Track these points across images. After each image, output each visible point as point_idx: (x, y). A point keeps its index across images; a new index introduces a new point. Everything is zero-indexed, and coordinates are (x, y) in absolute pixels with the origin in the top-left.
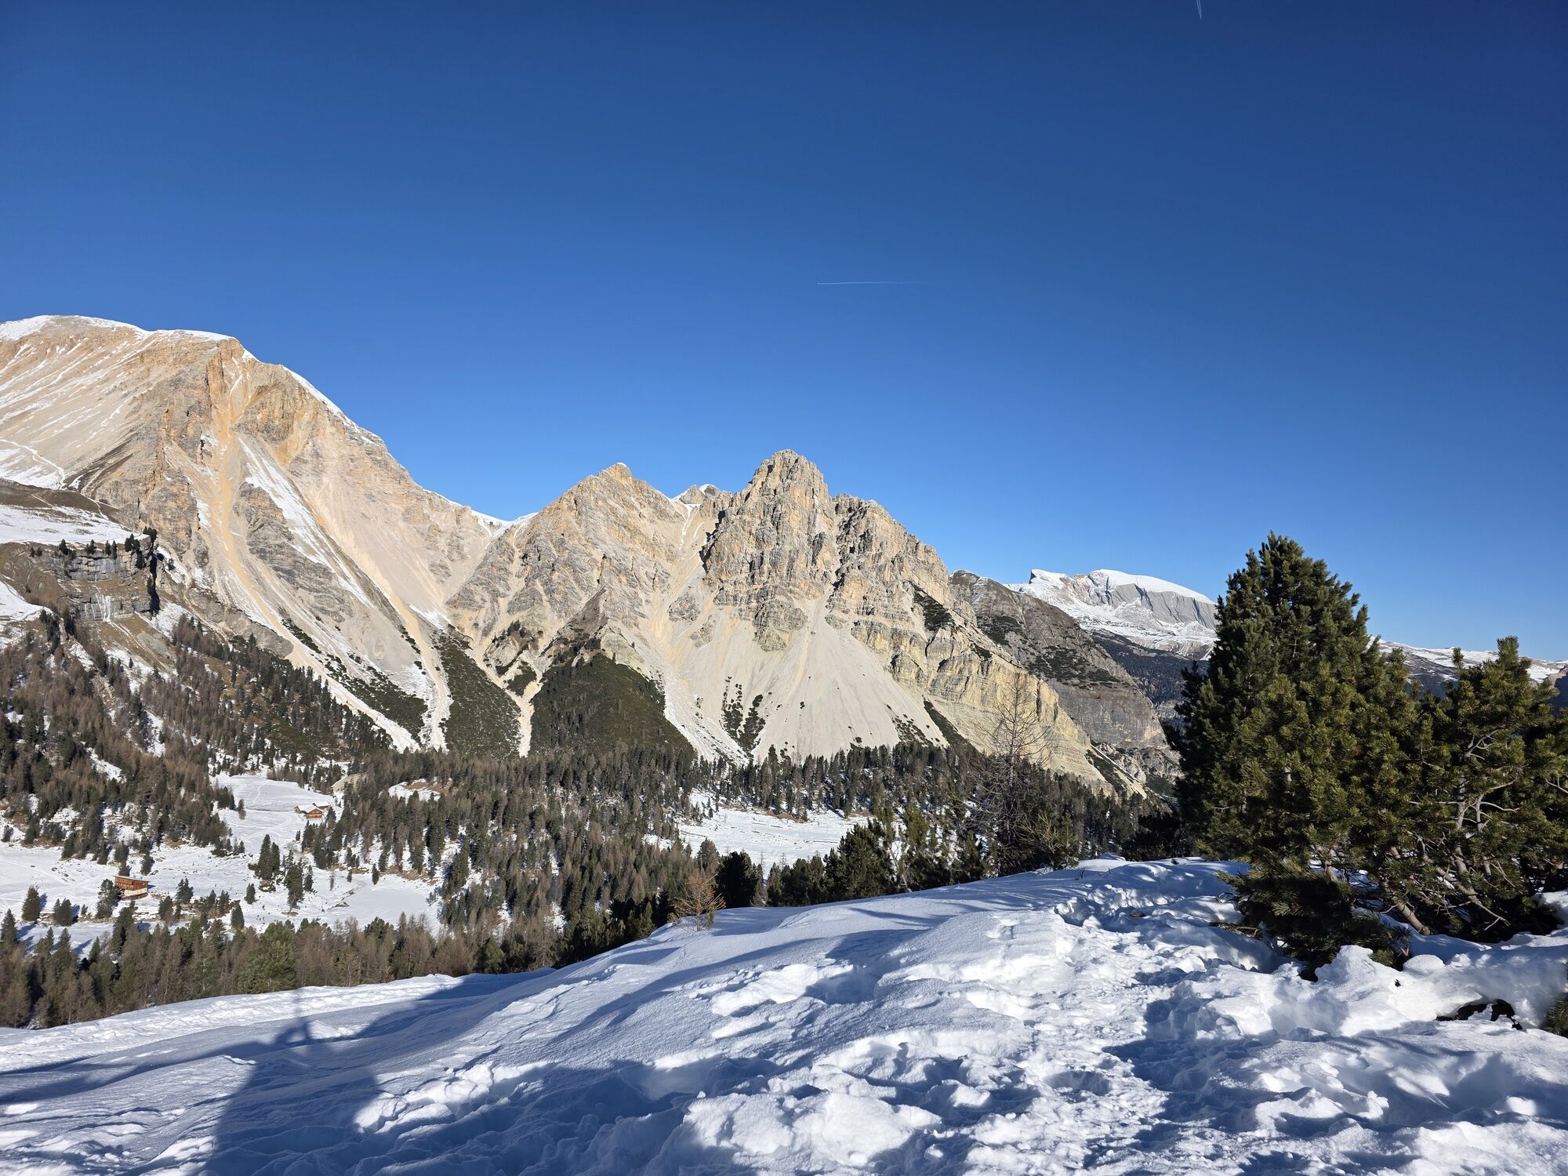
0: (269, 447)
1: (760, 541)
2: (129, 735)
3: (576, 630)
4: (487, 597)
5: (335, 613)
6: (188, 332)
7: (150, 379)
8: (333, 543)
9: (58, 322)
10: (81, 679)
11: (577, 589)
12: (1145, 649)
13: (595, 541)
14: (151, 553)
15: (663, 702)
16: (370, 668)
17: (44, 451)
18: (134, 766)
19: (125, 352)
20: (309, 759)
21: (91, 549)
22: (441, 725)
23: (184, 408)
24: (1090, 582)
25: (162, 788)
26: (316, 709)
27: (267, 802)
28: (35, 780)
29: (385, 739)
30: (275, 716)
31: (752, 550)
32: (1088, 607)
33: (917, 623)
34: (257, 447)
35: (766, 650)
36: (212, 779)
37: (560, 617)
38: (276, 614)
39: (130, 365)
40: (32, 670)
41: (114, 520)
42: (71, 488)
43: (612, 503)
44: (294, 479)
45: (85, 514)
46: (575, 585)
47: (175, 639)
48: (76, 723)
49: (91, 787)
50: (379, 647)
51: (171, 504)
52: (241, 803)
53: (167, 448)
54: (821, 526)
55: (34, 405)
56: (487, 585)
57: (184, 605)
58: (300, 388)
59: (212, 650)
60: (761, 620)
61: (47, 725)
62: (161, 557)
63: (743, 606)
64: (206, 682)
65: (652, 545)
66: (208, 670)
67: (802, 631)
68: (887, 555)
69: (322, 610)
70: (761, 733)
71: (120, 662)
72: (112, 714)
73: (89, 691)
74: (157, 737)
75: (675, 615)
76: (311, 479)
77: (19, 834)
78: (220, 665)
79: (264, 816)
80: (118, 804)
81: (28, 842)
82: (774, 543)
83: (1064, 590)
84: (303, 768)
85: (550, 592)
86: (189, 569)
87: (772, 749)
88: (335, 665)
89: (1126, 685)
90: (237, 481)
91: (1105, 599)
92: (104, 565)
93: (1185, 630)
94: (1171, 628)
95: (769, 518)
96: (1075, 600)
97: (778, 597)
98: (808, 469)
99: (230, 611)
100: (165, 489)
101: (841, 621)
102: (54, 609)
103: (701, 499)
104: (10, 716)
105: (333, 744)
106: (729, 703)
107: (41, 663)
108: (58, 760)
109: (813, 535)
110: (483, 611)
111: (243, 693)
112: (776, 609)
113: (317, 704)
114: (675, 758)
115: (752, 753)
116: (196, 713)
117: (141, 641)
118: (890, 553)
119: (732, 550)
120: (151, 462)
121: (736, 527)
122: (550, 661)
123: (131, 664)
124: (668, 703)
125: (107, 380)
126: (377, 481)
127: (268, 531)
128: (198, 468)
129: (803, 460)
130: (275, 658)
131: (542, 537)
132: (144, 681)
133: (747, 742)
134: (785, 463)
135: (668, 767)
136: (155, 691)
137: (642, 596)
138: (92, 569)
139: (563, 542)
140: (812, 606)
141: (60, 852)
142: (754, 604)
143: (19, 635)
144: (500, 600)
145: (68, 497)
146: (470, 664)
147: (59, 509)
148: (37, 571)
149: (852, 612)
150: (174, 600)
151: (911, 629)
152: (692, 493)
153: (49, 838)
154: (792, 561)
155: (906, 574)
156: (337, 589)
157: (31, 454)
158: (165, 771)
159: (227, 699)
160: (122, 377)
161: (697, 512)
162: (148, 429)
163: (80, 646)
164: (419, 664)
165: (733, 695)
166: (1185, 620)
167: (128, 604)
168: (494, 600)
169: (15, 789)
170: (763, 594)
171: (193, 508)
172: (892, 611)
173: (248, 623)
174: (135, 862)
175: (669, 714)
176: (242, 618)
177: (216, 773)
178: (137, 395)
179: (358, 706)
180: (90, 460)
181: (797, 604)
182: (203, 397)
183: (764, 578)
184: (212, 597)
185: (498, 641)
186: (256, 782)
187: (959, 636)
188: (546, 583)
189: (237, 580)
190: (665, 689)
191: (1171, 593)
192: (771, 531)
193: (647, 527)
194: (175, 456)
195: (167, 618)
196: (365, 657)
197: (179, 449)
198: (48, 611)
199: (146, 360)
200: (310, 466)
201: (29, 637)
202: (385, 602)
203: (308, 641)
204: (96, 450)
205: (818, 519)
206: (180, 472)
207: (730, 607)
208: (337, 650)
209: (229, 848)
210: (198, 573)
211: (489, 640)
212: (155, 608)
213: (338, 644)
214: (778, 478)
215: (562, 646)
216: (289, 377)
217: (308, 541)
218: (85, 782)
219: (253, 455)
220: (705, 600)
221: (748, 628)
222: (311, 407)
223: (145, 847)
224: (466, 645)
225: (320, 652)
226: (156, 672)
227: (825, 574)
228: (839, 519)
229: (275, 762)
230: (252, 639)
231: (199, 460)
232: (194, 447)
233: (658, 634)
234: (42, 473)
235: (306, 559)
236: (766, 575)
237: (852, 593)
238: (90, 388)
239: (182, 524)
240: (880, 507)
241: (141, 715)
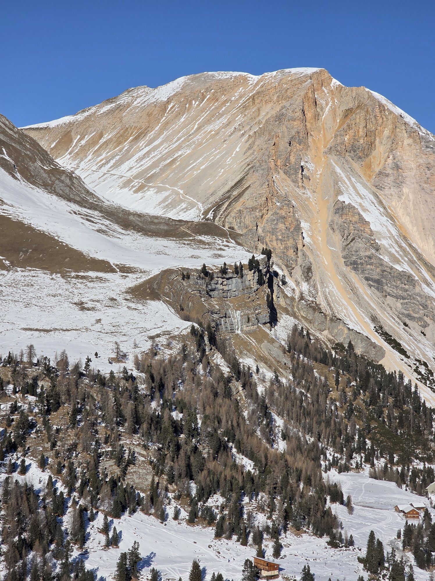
0: (356, 165)
2: (259, 433)
5: (420, 319)
6: (287, 70)
7: (260, 117)
8: (415, 250)
9: (193, 80)
10: (221, 384)
14: (268, 271)
17: (189, 190)
18: (263, 460)
19: (241, 97)
20: (405, 460)
21: (224, 271)
23: (287, 140)
25: (285, 480)
26: (408, 412)
27: (371, 500)
28: (194, 469)
30: (373, 418)
34: (346, 166)
36: (324, 475)
38: (368, 320)
39: (245, 107)
40: (188, 376)
41: (239, 244)
42: (208, 219)
44: (379, 193)
45: (218, 241)
47: (289, 347)
48: (219, 422)
49: (233, 478)
51: (281, 226)
52: (349, 498)
53: (276, 177)
55: (180, 153)
57: (296, 317)
58: (381, 105)
59: (319, 356)
61: (200, 422)
62: (276, 274)
64: (315, 385)
66: (316, 374)
69: (409, 316)
71: (249, 368)
72: (245, 414)
73: (228, 394)
74: (280, 435)
76: (393, 191)
77: (184, 514)
78: (326, 370)
79: (368, 513)
80: (253, 494)
81: (192, 520)
84: (400, 469)
86: (298, 283)
88: (422, 369)
90: (331, 200)
92: (234, 284)
99: (331, 320)
100: (276, 213)
102: (200, 324)
104: (174, 414)
107: (193, 370)
108: (208, 453)
111: (345, 396)
113: (409, 407)
116: (309, 414)
117: (264, 348)
120: (264, 190)
123: (258, 370)
125: (229, 124)
127: (359, 244)
128: (300, 191)
130: (370, 364)
132: (268, 384)
136: (276, 394)
138: (226, 288)
141: (213, 532)
143: (177, 346)
145: (206, 228)
147: (200, 238)
148: (187, 292)
150: (287, 313)
153: (205, 519)
156: (420, 296)
157: (178, 194)
158: (287, 466)
159: (333, 401)
160: (240, 119)
162: (261, 162)
163: (220, 356)
167: (253, 317)
169: (180, 475)
171: (298, 228)
173: (346, 331)
174: (268, 546)
176: (341, 326)
177: (327, 469)
178: (251, 133)
180: (220, 194)
182: (301, 127)
184: (315, 308)
186: (360, 480)
189: (335, 291)
194: (282, 183)
195: (283, 329)
197: (284, 176)
198: (196, 326)
199: (257, 101)
200: (391, 178)
201: (184, 348)
203: (397, 346)
204: (224, 184)
206: (286, 196)
208: (424, 355)
209: (341, 540)
210: (305, 287)
212: (273, 320)
213: (424, 348)
216: (370, 97)
217: (393, 251)
218: (228, 472)
219: (343, 175)
222: (390, 122)
223: (275, 534)
225: (408, 357)
226: (277, 377)
229: (375, 462)
230: (350, 345)
231: (300, 184)
232: (296, 173)
234: (186, 209)
235: (392, 268)
238: (217, 133)
239: (290, 243)
241: (267, 415)
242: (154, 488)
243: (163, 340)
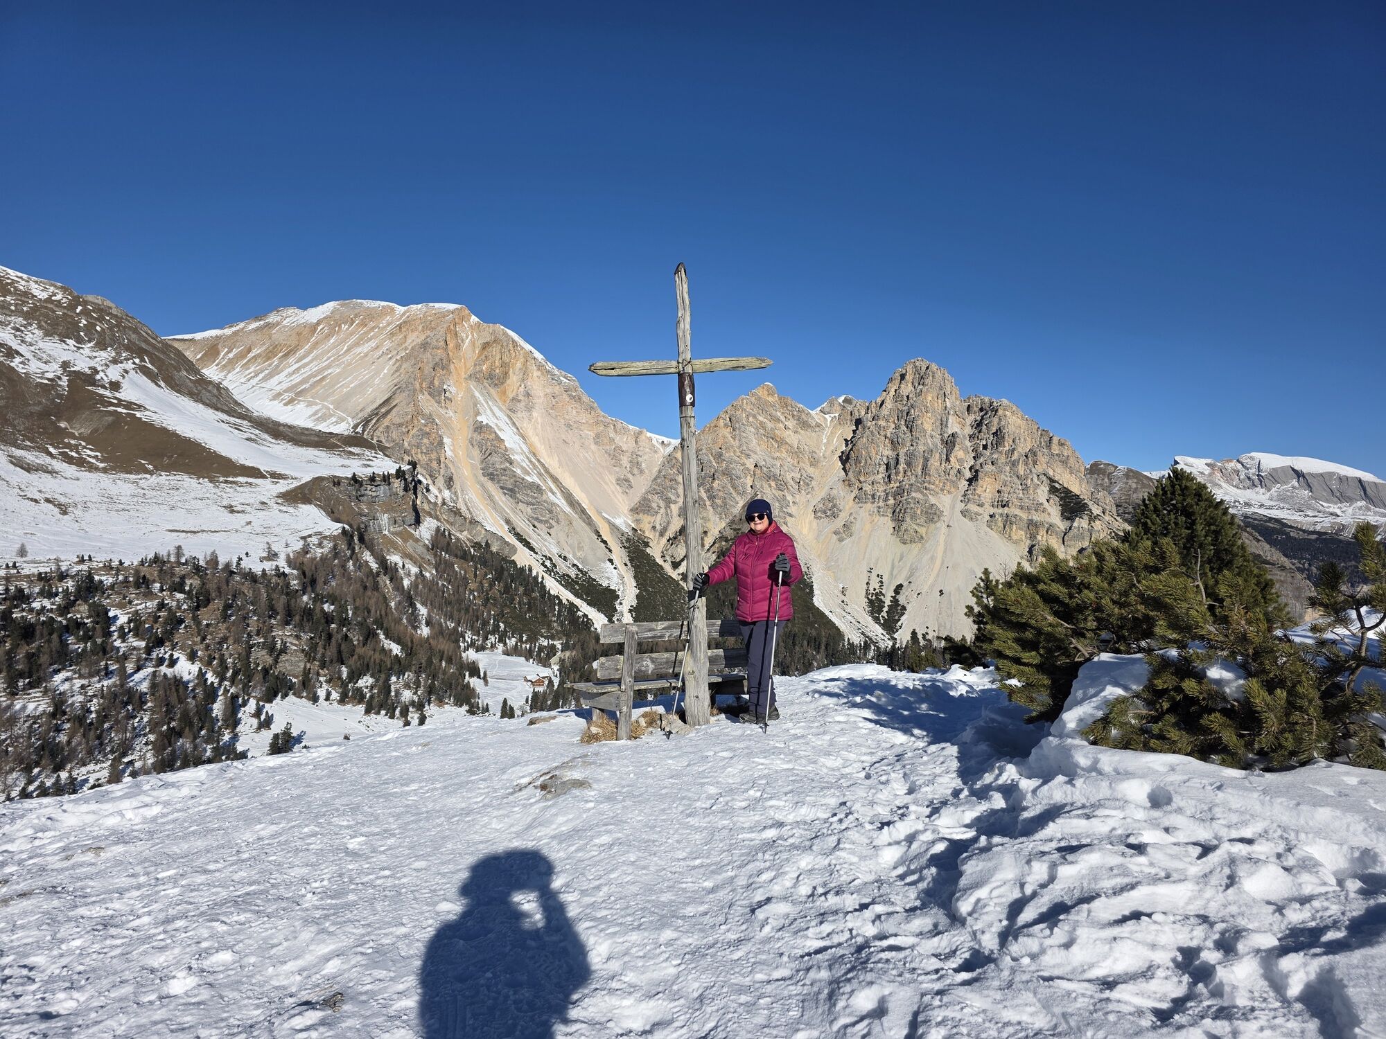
0: (492, 391)
1: (895, 444)
2: (405, 621)
3: (735, 530)
4: (662, 504)
5: (547, 522)
6: (431, 304)
7: (407, 344)
8: (543, 465)
9: (342, 306)
10: (371, 578)
11: (734, 495)
12: (1304, 531)
13: (748, 452)
14: (413, 480)
15: (812, 591)
16: (574, 565)
17: (338, 405)
18: (409, 644)
19: (388, 325)
20: (533, 639)
21: (372, 479)
22: (630, 611)
23: (431, 365)
24: (1239, 466)
25: (430, 662)
26: (535, 599)
27: (503, 673)
28: (344, 655)
29: (588, 623)
30: (506, 605)
31: (888, 452)
32: (1238, 491)
33: (1053, 514)
34: (484, 391)
35: (905, 543)
36: (464, 655)
37: (721, 518)
38: (504, 524)
39: (392, 334)
40: (337, 572)
41: (387, 456)
42: (357, 433)
43: (761, 418)
44: (512, 415)
45: (367, 452)
46: (732, 491)
47: (433, 545)
48: (369, 612)
49: (381, 660)
50: (580, 548)
51: (425, 441)
52: (485, 673)
53: (420, 397)
54: (954, 426)
55: (330, 371)
56: (661, 494)
57: (438, 520)
58: (514, 341)
59: (459, 553)
60: (898, 516)
61: (350, 613)
62: (420, 482)
63: (882, 504)
64: (456, 578)
65: (796, 453)
66: (457, 569)
67: (938, 525)
68: (1020, 450)
69: (537, 519)
70: (903, 618)
71: (396, 564)
72: (393, 604)
73: (376, 587)
74: (424, 622)
75: (819, 514)
76: (525, 414)
77: (335, 695)
78: (465, 565)
79: (502, 684)
80: (400, 673)
81: (342, 701)
82: (908, 444)
83: (1210, 475)
84: (528, 646)
85: (711, 498)
86: (440, 491)
87: (914, 634)
88: (548, 563)
89: (1283, 568)
90: (471, 420)
91: (1257, 482)
92: (382, 490)
93: (1350, 510)
94: (1334, 508)
95: (903, 422)
96: (1224, 485)
97: (914, 494)
98: (939, 374)
99: (470, 522)
100: (421, 430)
101: (977, 514)
102: (350, 526)
103: (839, 409)
104: (326, 607)
105: (549, 627)
106: (872, 591)
107: (343, 566)
108: (358, 640)
109: (946, 435)
110: (659, 516)
111: (483, 587)
112: (912, 505)
113: (536, 594)
114: (824, 640)
115: (895, 636)
116: (450, 603)
117: (410, 547)
118: (1023, 448)
119: (868, 453)
120: (410, 409)
121: (872, 432)
122: (714, 557)
123: (404, 566)
124: (816, 592)
125: (377, 347)
126: (573, 413)
127: (495, 458)
128: (443, 411)
129: (934, 367)
130: (504, 559)
131: (704, 451)
132: (413, 578)
133: (890, 626)
134: (917, 370)
135: (819, 648)
136: (420, 586)
137: (789, 498)
138: (374, 494)
139: (720, 455)
140: (947, 502)
141: (363, 709)
142: (891, 501)
143: (328, 545)
144: (672, 506)
145: (355, 440)
146: (650, 560)
147: (350, 449)
148: (338, 497)
149: (987, 506)
150: (431, 516)
151: (1047, 519)
152: (831, 404)
153: (355, 698)
154: (926, 460)
155: (1040, 468)
156: (547, 503)
157: (329, 409)
158: (431, 648)
159: (471, 592)
160: (387, 344)
161: (836, 421)
162: (407, 383)
163: (369, 553)
164: (611, 561)
165: (875, 584)
166: (1350, 500)
167: (399, 520)
168: (667, 507)
169: (331, 661)
170: (900, 492)
171: (441, 443)
172: (1026, 503)
173: (483, 532)
174: (414, 717)
175: (818, 601)
176: (479, 528)
177: (466, 649)
178: (398, 357)
179: (566, 596)
180: (369, 410)
181: (933, 500)
182: (444, 355)
183: (900, 477)
184: (457, 512)
185: (673, 540)
186: (494, 657)
187: (1097, 524)
188: (709, 491)
189: (474, 497)
190: (813, 580)
191: (1332, 474)
192: (905, 434)
193: (792, 438)
194: (426, 403)
195: (427, 530)
196: (570, 556)
197: (429, 397)
198: (347, 527)
199: (403, 330)
200: (523, 404)
201: (335, 547)
202: (583, 511)
203: (527, 544)
204: (373, 402)
205: (950, 420)
206: (431, 415)
207: (869, 505)
208: (550, 551)
209: (478, 708)
210: (447, 494)
211: (664, 540)
212: (418, 522)
213: (549, 546)
214: (910, 385)
215: (724, 543)
216: (505, 334)
217: (525, 465)
218: (377, 656)
219: (481, 399)
220: (846, 500)
221: (887, 523)
222: (521, 356)
223: (420, 706)
224: (647, 544)
225: (537, 553)
226: (421, 571)
227: (959, 471)
228: (970, 419)
229: (507, 641)
230: (487, 544)
231: (443, 405)
232: (439, 395)
233: (805, 531)
234: (337, 423)
235: (523, 479)
236: (901, 474)
237: (987, 488)
238: (366, 355)
239: (434, 456)
240: (1011, 405)
241: (412, 605)
242: (306, 672)
243: (315, 540)
